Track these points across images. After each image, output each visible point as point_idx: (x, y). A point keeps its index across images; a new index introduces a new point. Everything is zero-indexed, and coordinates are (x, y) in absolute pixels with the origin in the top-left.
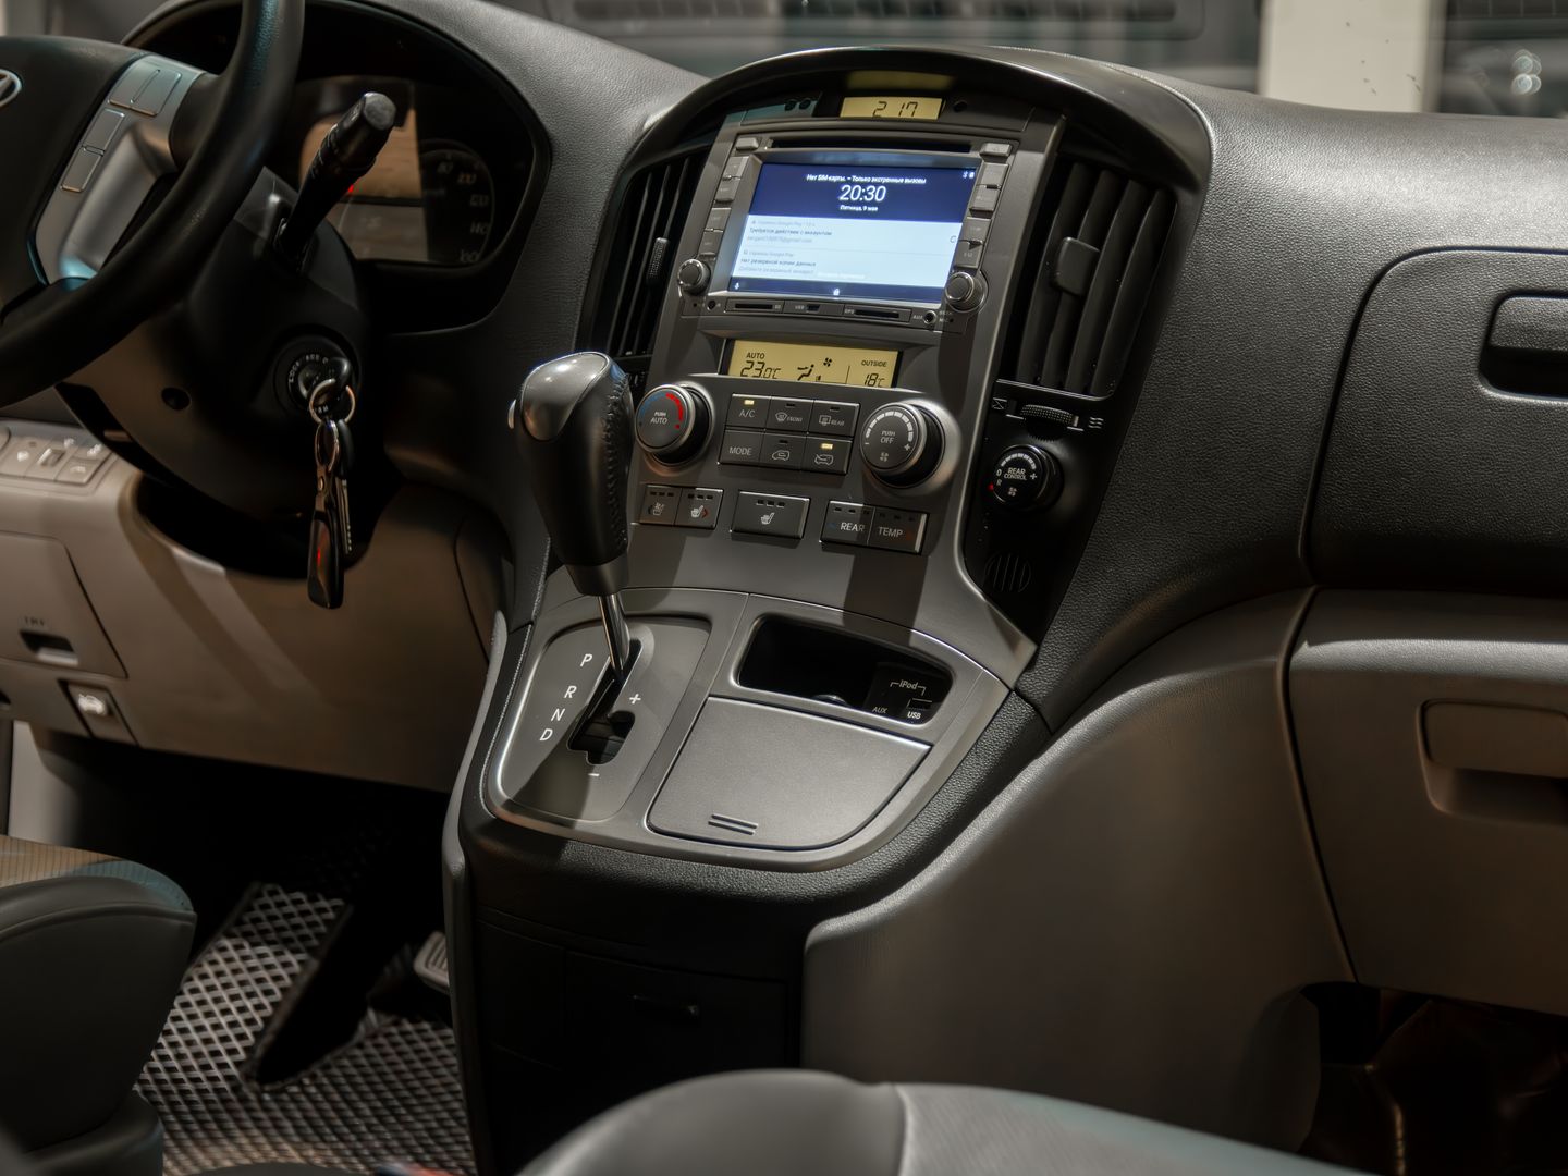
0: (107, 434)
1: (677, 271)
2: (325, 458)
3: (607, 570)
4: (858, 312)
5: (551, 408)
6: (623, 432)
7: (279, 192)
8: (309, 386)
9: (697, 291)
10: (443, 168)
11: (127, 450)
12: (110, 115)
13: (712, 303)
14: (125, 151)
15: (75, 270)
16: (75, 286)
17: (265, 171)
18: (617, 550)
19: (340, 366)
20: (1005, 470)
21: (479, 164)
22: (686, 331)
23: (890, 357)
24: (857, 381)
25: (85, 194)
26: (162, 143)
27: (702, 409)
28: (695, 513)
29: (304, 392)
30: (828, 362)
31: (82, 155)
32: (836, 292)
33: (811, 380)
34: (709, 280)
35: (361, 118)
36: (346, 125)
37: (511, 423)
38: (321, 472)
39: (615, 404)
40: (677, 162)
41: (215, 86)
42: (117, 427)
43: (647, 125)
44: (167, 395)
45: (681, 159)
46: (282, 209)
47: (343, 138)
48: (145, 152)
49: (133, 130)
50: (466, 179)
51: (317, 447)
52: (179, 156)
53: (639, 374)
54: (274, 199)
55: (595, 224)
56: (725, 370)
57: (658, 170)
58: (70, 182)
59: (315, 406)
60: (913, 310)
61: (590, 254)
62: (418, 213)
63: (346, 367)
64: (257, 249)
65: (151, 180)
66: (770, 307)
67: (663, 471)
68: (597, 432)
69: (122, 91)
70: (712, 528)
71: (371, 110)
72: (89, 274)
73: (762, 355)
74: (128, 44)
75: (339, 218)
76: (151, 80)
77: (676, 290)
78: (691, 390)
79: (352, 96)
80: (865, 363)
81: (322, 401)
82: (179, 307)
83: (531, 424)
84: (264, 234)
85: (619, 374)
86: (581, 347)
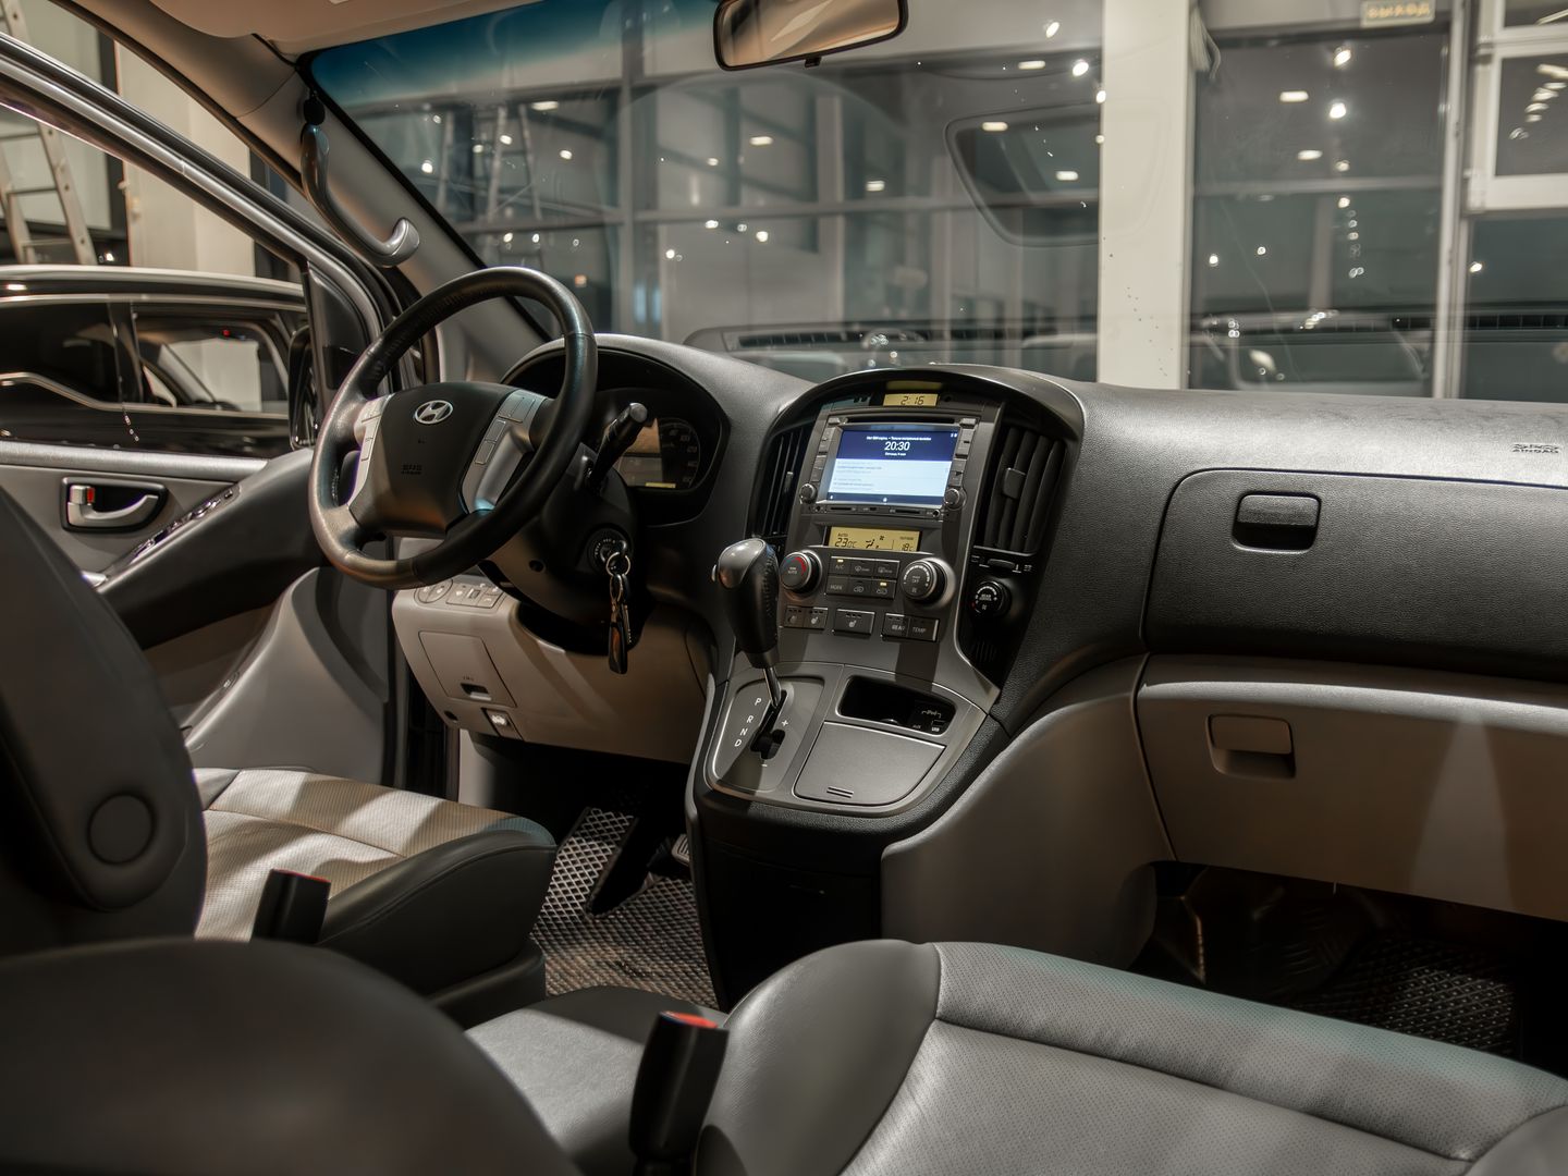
0: (502, 584)
1: (799, 491)
2: (616, 595)
3: (767, 655)
4: (897, 511)
5: (735, 571)
6: (773, 580)
7: (587, 455)
8: (607, 557)
9: (811, 501)
10: (673, 433)
11: (512, 592)
12: (498, 423)
13: (818, 508)
14: (506, 441)
15: (482, 505)
16: (483, 514)
17: (581, 444)
18: (772, 643)
19: (622, 545)
20: (980, 595)
21: (691, 429)
22: (804, 523)
23: (916, 535)
24: (898, 548)
25: (486, 465)
26: (525, 436)
27: (815, 565)
28: (814, 621)
29: (603, 559)
30: (882, 538)
31: (484, 445)
32: (885, 500)
33: (873, 548)
34: (816, 495)
35: (629, 417)
36: (621, 420)
37: (713, 578)
38: (613, 602)
39: (769, 567)
40: (796, 431)
41: (553, 404)
42: (506, 580)
43: (780, 410)
44: (532, 564)
45: (799, 429)
46: (589, 463)
47: (620, 427)
48: (517, 442)
49: (510, 430)
50: (684, 438)
51: (611, 588)
52: (535, 445)
53: (779, 545)
54: (585, 459)
55: (755, 465)
56: (827, 543)
57: (786, 435)
58: (478, 459)
59: (609, 566)
60: (927, 510)
61: (752, 478)
62: (660, 459)
63: (625, 546)
64: (577, 485)
65: (520, 456)
66: (849, 509)
67: (795, 599)
68: (759, 581)
69: (505, 409)
70: (822, 629)
71: (635, 412)
72: (491, 507)
73: (846, 535)
74: (502, 383)
75: (618, 465)
76: (519, 403)
77: (799, 501)
78: (808, 555)
79: (623, 406)
80: (902, 538)
81: (613, 564)
82: (536, 519)
83: (724, 579)
84: (580, 477)
85: (770, 551)
86: (748, 536)
